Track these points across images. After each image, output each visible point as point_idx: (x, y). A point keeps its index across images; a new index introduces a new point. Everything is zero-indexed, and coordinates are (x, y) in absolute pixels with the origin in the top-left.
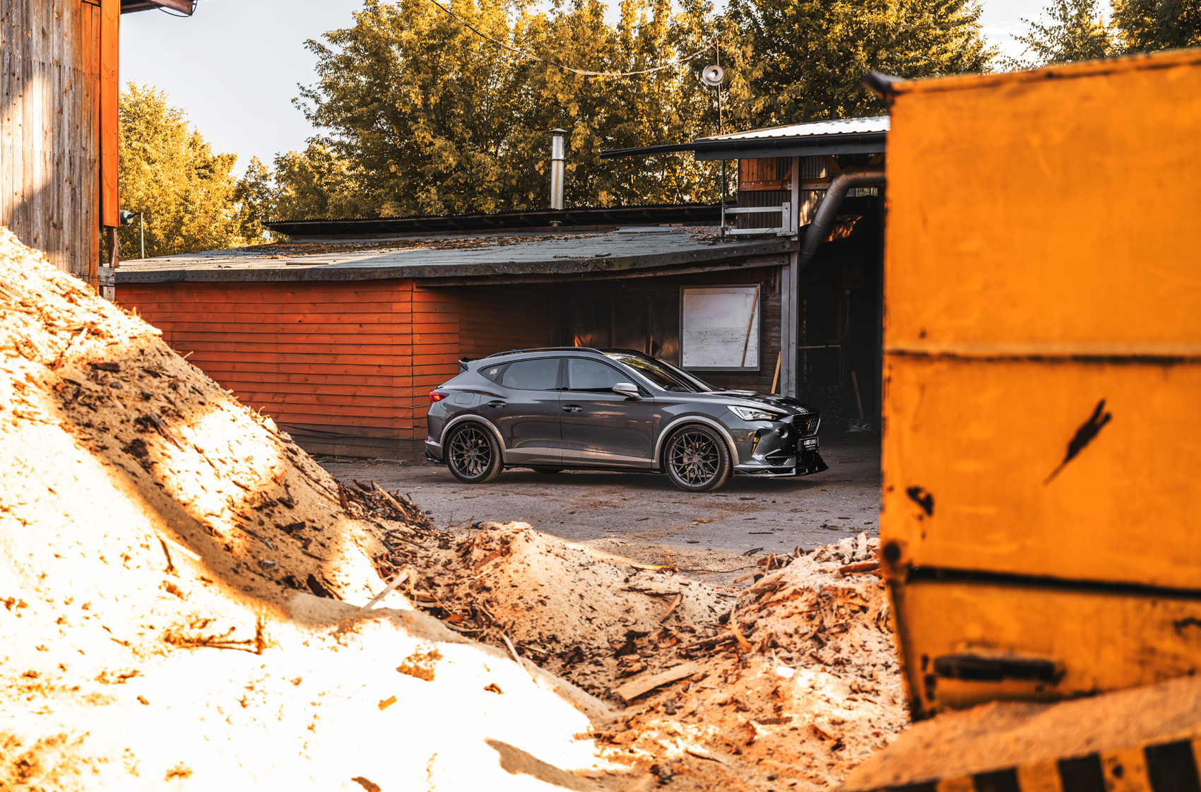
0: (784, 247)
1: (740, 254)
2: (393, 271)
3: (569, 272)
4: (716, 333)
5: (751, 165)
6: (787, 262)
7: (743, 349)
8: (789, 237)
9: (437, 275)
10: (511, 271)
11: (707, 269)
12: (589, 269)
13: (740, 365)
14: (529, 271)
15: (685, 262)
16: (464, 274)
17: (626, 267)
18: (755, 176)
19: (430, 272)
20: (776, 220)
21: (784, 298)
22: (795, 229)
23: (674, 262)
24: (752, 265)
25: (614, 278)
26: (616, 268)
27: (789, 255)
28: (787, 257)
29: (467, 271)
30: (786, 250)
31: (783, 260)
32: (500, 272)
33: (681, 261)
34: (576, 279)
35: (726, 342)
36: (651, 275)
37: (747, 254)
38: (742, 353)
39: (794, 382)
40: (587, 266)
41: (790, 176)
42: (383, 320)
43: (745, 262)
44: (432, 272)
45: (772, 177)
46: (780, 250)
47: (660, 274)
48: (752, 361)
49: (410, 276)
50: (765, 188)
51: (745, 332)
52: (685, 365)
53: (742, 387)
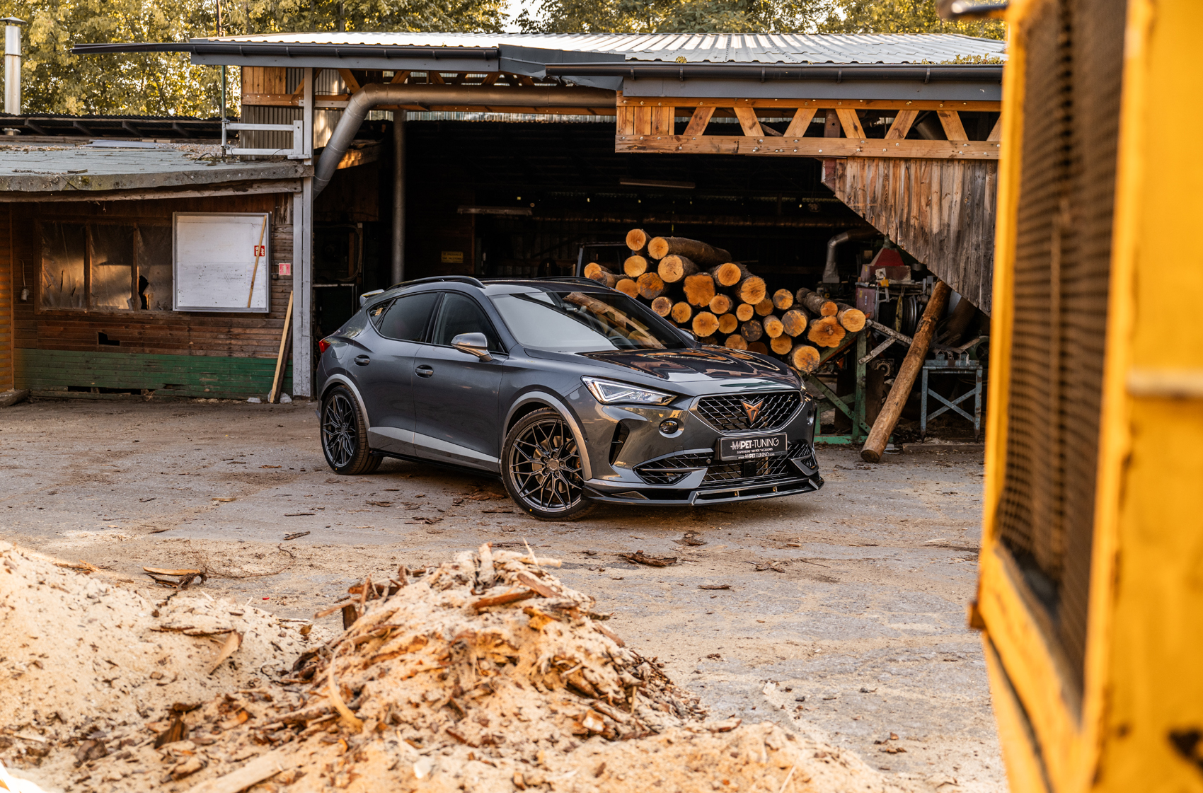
0: (296, 171)
1: (245, 177)
3: (35, 190)
4: (217, 269)
5: (256, 74)
6: (299, 189)
7: (249, 287)
8: (301, 161)
11: (207, 194)
12: (60, 188)
13: (245, 306)
15: (180, 184)
17: (107, 187)
18: (261, 88)
20: (285, 140)
21: (297, 229)
22: (308, 153)
23: (167, 184)
24: (259, 191)
25: (92, 199)
26: (95, 187)
27: (301, 180)
28: (299, 184)
30: (298, 175)
31: (294, 186)
33: (175, 183)
34: (44, 200)
35: (228, 279)
36: (140, 198)
37: (253, 178)
38: (248, 292)
39: (308, 326)
40: (57, 183)
41: (302, 90)
43: (251, 187)
45: (281, 90)
46: (292, 175)
47: (149, 197)
48: (260, 302)
50: (273, 103)
51: (252, 267)
52: (179, 305)
53: (248, 331)
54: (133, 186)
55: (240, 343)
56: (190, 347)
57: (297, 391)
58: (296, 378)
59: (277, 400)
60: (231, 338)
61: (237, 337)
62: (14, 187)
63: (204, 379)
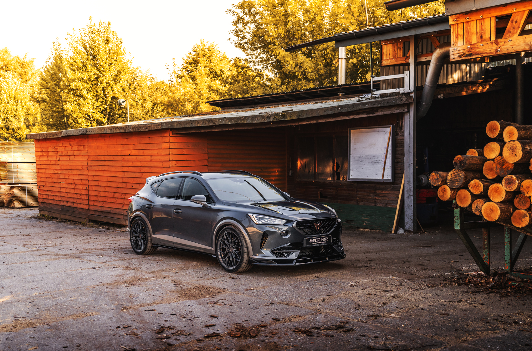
0: (402, 100)
1: (370, 106)
2: (158, 125)
3: (259, 122)
4: (368, 157)
5: (388, 48)
6: (406, 110)
7: (383, 167)
8: (409, 93)
9: (181, 127)
10: (223, 123)
11: (351, 117)
12: (271, 120)
13: (381, 178)
14: (234, 122)
15: (333, 113)
16: (196, 125)
17: (294, 117)
18: (391, 55)
19: (177, 125)
20: (400, 83)
21: (406, 134)
22: (412, 89)
23: (326, 113)
24: (382, 113)
25: (291, 124)
26: (288, 118)
27: (408, 105)
28: (406, 107)
29: (198, 123)
30: (403, 102)
31: (403, 108)
32: (217, 123)
33: (330, 113)
34: (267, 126)
35: (374, 163)
36: (315, 122)
37: (375, 106)
38: (382, 170)
39: (412, 189)
40: (270, 118)
41: (410, 53)
42: (159, 153)
43: (377, 111)
44: (179, 125)
45: (400, 55)
46: (399, 102)
47: (320, 121)
48: (388, 176)
49: (166, 127)
50: (396, 63)
51: (384, 156)
52: (351, 177)
53: (384, 192)
54: (308, 116)
55: (380, 198)
56: (357, 200)
57: (407, 227)
58: (406, 220)
59: (396, 232)
60: (376, 196)
61: (378, 195)
62: (249, 121)
63: (363, 218)
